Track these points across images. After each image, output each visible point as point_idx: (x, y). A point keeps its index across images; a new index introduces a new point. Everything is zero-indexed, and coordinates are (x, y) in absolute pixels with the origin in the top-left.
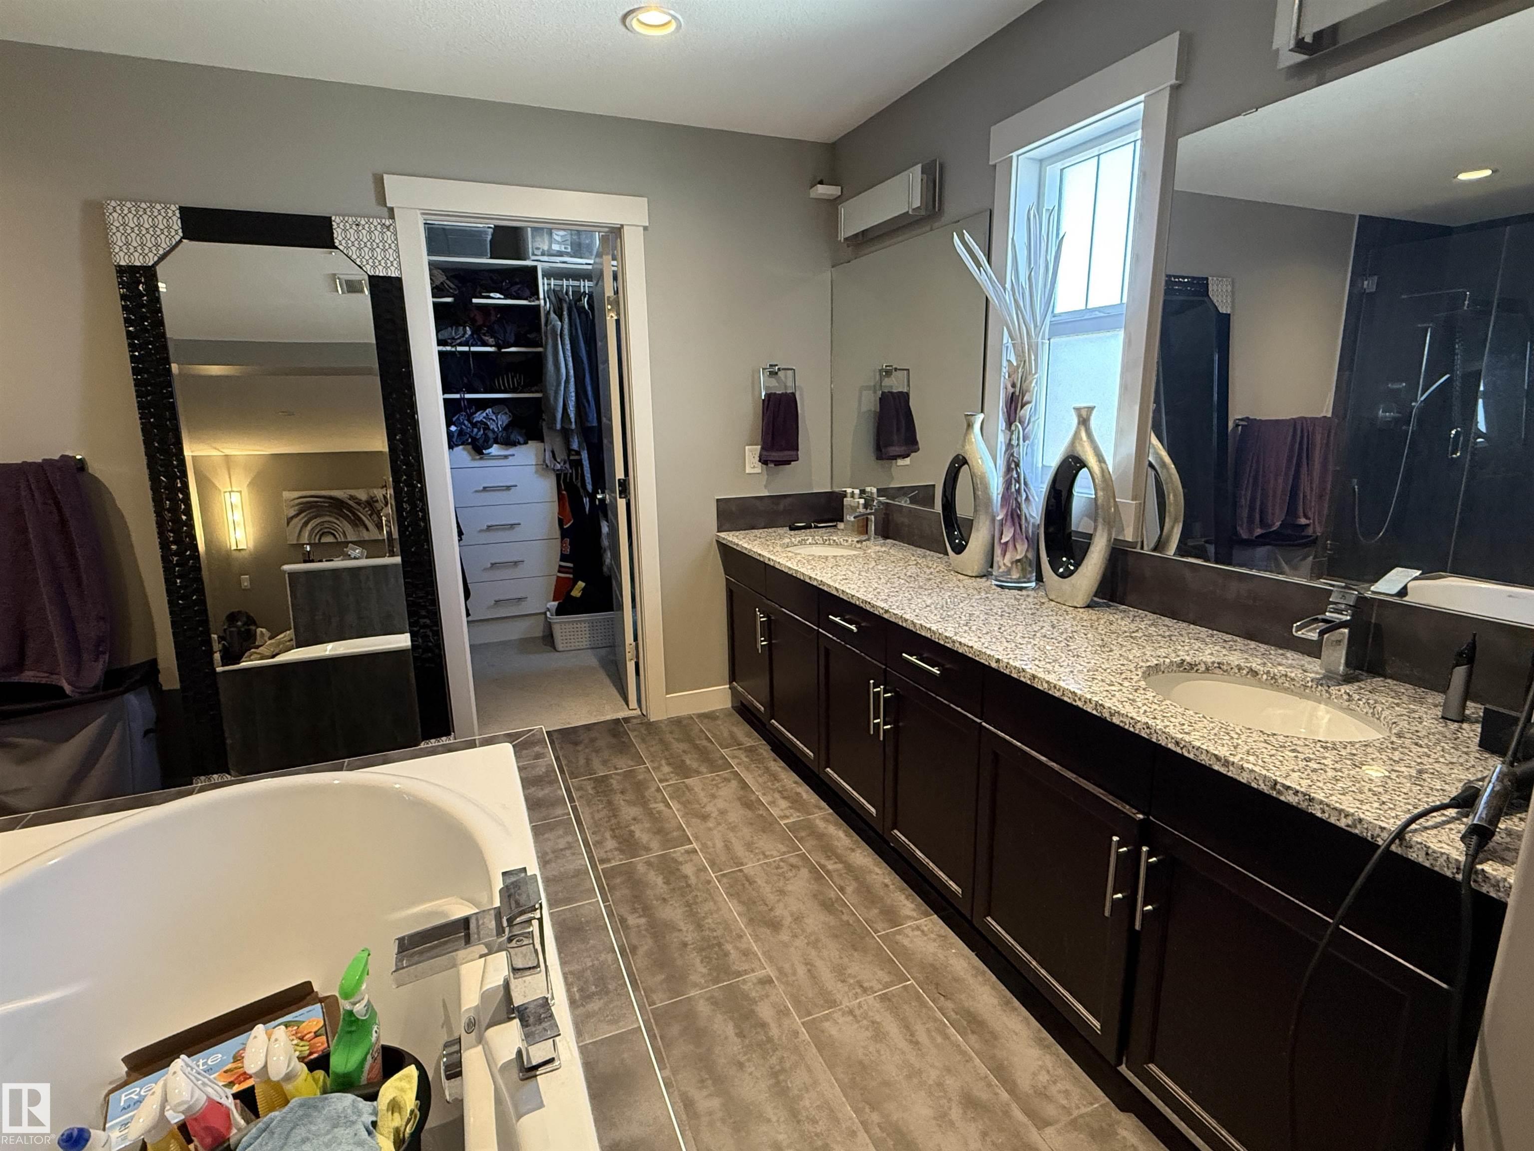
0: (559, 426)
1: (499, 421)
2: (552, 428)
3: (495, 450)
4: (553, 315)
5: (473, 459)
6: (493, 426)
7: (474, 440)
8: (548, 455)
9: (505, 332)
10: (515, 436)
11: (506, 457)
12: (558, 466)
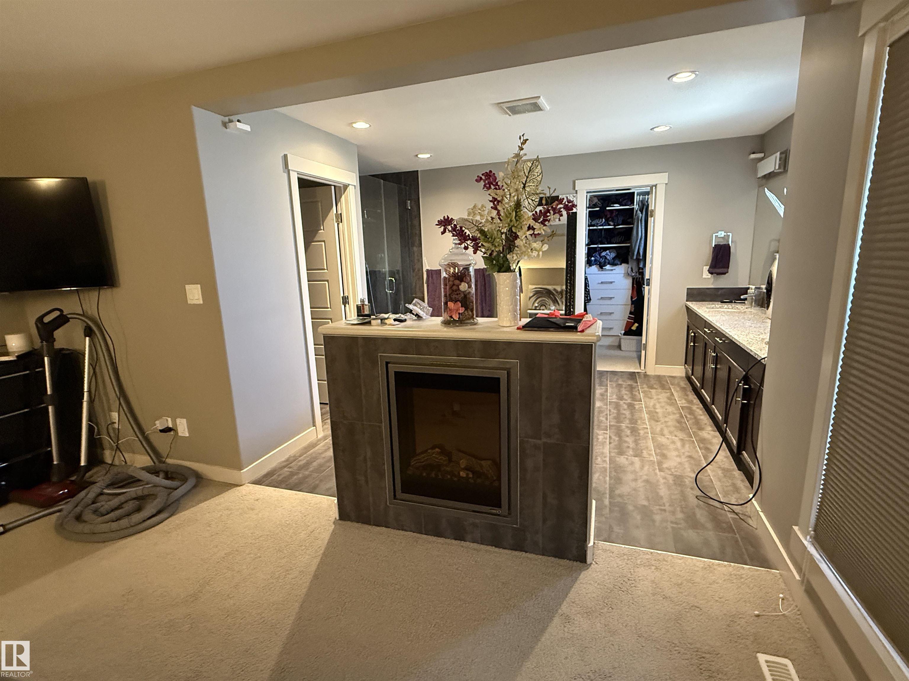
0: (635, 257)
1: (610, 255)
2: (632, 258)
3: (608, 267)
4: (639, 212)
5: (599, 271)
6: (608, 257)
7: (600, 263)
8: (630, 270)
9: (618, 219)
10: (617, 261)
11: (612, 270)
12: (633, 274)
